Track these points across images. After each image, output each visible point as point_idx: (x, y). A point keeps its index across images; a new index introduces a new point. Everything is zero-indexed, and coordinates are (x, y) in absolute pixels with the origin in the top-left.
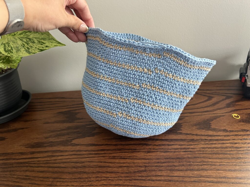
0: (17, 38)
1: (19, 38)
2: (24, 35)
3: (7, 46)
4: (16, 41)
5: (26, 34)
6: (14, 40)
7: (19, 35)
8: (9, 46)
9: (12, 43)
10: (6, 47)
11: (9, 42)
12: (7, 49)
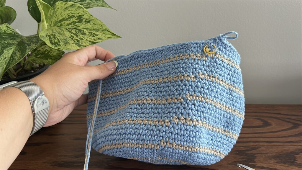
0: (64, 29)
1: (67, 29)
2: (72, 25)
3: (53, 38)
4: (63, 32)
5: (75, 25)
6: (60, 31)
7: (67, 25)
8: (55, 38)
9: (59, 35)
10: (52, 40)
11: (55, 34)
12: (53, 42)
